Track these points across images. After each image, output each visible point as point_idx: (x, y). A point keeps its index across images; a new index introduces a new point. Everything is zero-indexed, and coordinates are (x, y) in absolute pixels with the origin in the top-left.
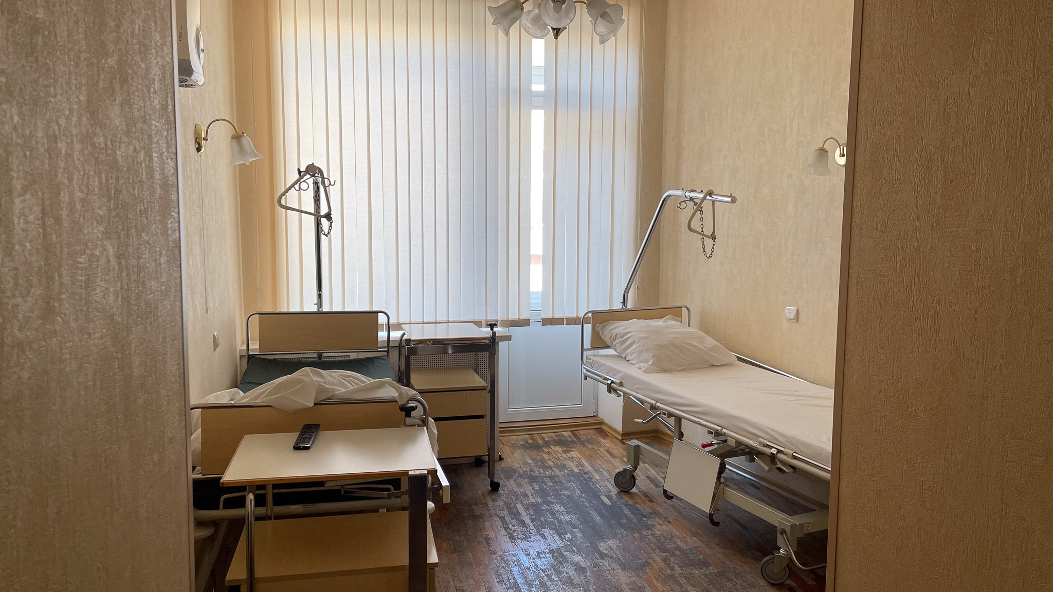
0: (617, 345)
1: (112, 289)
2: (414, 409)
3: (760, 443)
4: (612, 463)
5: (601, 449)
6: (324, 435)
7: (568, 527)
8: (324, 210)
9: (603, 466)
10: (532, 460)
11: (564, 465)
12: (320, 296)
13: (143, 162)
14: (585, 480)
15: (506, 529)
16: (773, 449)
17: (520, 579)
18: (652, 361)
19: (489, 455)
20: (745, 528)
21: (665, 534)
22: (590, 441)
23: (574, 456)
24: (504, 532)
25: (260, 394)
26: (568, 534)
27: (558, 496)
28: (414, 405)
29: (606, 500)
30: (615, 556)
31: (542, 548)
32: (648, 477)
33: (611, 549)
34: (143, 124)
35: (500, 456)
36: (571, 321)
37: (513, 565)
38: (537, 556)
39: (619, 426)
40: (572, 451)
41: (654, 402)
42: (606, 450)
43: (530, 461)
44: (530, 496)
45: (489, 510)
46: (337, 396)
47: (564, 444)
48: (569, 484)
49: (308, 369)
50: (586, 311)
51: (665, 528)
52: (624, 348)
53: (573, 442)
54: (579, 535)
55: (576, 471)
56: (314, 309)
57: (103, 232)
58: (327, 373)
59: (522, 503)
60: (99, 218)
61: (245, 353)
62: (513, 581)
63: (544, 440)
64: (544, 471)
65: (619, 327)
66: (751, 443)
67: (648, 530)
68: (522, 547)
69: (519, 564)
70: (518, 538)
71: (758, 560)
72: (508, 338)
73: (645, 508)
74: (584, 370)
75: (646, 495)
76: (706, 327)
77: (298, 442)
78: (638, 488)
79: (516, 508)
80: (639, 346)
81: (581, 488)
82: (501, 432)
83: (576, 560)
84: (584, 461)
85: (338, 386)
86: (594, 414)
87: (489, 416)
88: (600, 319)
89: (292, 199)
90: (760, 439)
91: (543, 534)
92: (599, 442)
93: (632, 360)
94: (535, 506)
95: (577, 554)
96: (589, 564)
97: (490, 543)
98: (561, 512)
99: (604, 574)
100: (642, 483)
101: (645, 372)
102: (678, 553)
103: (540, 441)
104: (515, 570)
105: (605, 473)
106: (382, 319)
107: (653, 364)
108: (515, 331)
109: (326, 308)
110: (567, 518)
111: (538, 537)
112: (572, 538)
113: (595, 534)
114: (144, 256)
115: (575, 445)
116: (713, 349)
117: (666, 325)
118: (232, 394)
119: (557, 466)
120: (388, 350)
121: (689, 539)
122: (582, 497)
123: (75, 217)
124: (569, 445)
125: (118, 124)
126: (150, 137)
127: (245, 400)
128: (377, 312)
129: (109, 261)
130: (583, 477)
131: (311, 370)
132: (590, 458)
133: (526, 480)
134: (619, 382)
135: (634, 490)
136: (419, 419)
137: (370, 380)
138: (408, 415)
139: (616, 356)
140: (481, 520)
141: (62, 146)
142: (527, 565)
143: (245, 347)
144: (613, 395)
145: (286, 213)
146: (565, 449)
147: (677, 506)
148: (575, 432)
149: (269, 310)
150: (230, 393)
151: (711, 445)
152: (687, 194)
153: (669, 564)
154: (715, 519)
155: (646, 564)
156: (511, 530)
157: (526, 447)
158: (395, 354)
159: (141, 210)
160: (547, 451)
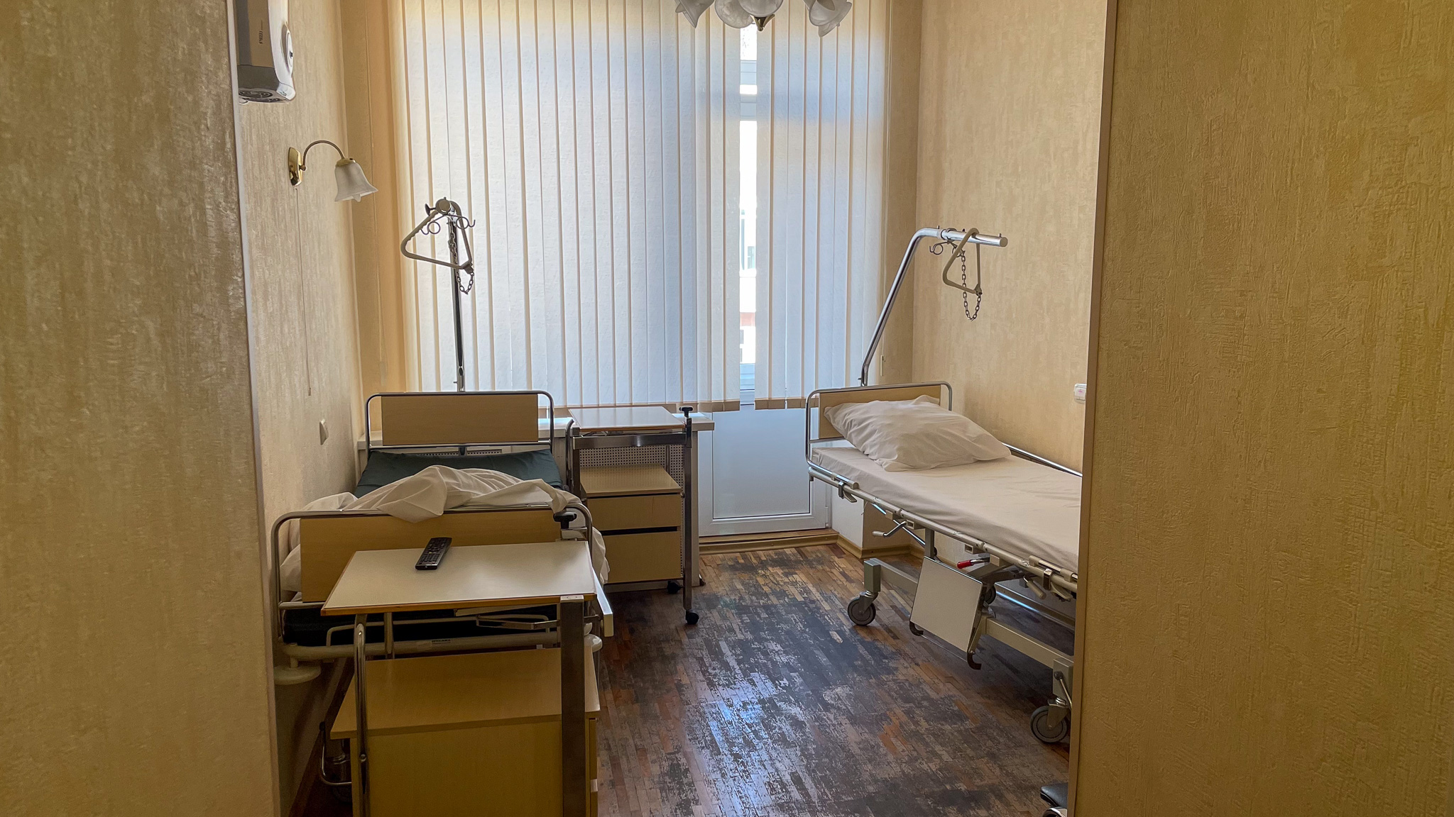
0: (853, 435)
1: (154, 374)
2: (572, 518)
3: (1031, 562)
4: (847, 589)
5: (834, 571)
6: (456, 552)
7: (784, 671)
8: (463, 259)
9: (836, 593)
10: (743, 584)
11: (785, 591)
12: (461, 372)
13: (192, 217)
14: (810, 610)
15: (704, 673)
16: (1047, 570)
17: (719, 737)
18: (897, 456)
19: (684, 579)
20: (1015, 671)
21: (910, 679)
22: (820, 561)
23: (798, 579)
24: (701, 677)
25: (376, 500)
26: (785, 679)
27: (772, 630)
28: (572, 513)
29: (836, 637)
30: (844, 707)
31: (750, 697)
32: (894, 607)
33: (839, 699)
34: (191, 170)
35: (701, 580)
36: (794, 403)
37: (710, 718)
38: (743, 707)
39: (859, 542)
40: (796, 574)
41: (898, 509)
42: (840, 573)
43: (739, 586)
44: (737, 631)
45: (683, 649)
46: (474, 502)
47: (786, 565)
48: (790, 615)
49: (436, 467)
50: (814, 390)
51: (911, 671)
52: (861, 440)
53: (798, 562)
54: (798, 680)
55: (800, 599)
56: (454, 389)
57: (140, 306)
58: (461, 473)
59: (726, 640)
60: (135, 289)
61: (365, 447)
62: (710, 738)
63: (760, 559)
64: (757, 599)
65: (855, 412)
66: (1020, 561)
67: (888, 674)
68: (724, 696)
69: (718, 716)
70: (719, 684)
71: (1028, 712)
72: (710, 427)
73: (887, 646)
74: (810, 468)
75: (889, 630)
76: (973, 412)
77: (422, 559)
78: (879, 621)
79: (718, 646)
80: (880, 436)
81: (805, 621)
82: (701, 549)
83: (793, 712)
84: (810, 587)
85: (475, 489)
86: (827, 525)
87: (683, 529)
88: (832, 400)
89: (422, 244)
90: (1031, 557)
91: (751, 679)
92: (833, 562)
93: (872, 454)
94: (743, 644)
95: (795, 704)
96: (809, 717)
97: (683, 690)
98: (777, 652)
99: (828, 730)
100: (884, 614)
101: (888, 470)
102: (925, 703)
103: (754, 561)
104: (713, 725)
105: (837, 602)
106: (543, 402)
107: (898, 460)
108: (720, 418)
109: (469, 388)
110: (784, 659)
111: (745, 684)
112: (789, 685)
113: (819, 680)
114: (197, 332)
115: (800, 566)
116: (979, 439)
117: (920, 410)
118: (343, 499)
119: (774, 593)
120: (552, 442)
121: (941, 686)
122: (805, 632)
123: (104, 290)
124: (792, 565)
125: (157, 173)
126: (201, 185)
127: (356, 508)
128: (536, 393)
129: (148, 340)
130: (809, 607)
131: (441, 469)
132: (818, 583)
133: (733, 611)
134: (853, 483)
135: (874, 623)
136: (581, 531)
137: (517, 481)
138: (565, 526)
139: (852, 449)
140: (673, 662)
141: (84, 206)
142: (729, 718)
143: (364, 439)
144: (846, 500)
145: (415, 264)
146: (787, 571)
147: (929, 644)
148: (802, 549)
149: (397, 390)
150: (340, 498)
151: (970, 564)
152: (944, 234)
153: (914, 717)
154: (976, 659)
155: (884, 717)
156: (710, 674)
157: (735, 568)
158: (560, 448)
159: (190, 276)
160: (763, 573)
